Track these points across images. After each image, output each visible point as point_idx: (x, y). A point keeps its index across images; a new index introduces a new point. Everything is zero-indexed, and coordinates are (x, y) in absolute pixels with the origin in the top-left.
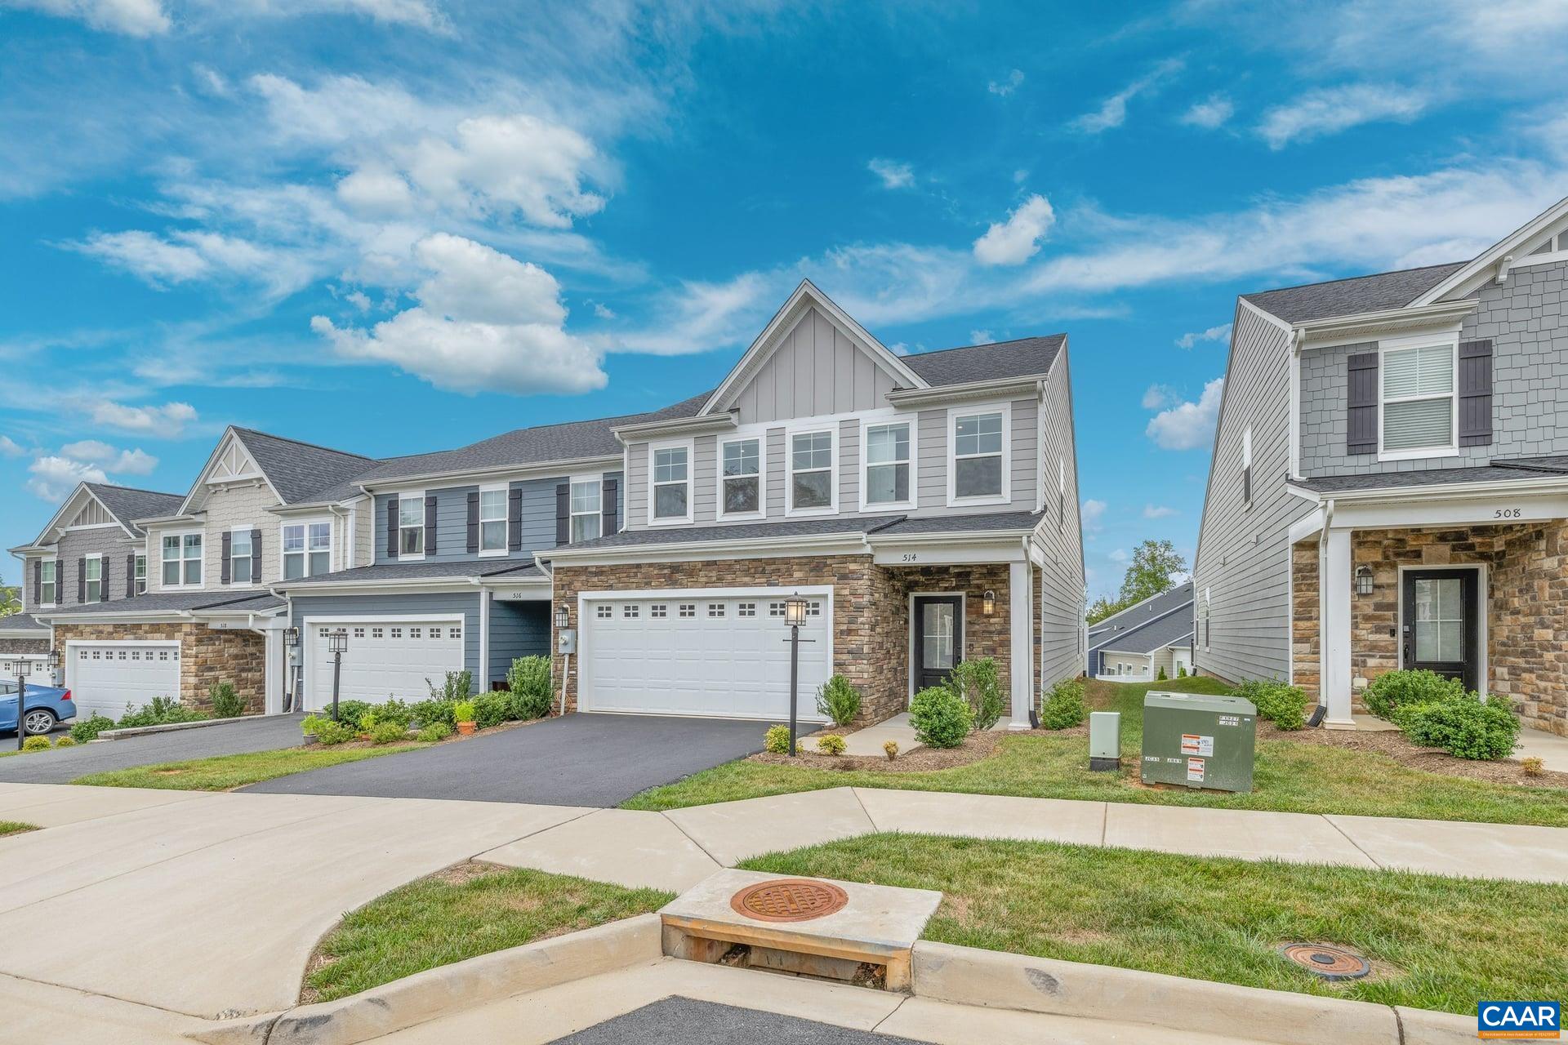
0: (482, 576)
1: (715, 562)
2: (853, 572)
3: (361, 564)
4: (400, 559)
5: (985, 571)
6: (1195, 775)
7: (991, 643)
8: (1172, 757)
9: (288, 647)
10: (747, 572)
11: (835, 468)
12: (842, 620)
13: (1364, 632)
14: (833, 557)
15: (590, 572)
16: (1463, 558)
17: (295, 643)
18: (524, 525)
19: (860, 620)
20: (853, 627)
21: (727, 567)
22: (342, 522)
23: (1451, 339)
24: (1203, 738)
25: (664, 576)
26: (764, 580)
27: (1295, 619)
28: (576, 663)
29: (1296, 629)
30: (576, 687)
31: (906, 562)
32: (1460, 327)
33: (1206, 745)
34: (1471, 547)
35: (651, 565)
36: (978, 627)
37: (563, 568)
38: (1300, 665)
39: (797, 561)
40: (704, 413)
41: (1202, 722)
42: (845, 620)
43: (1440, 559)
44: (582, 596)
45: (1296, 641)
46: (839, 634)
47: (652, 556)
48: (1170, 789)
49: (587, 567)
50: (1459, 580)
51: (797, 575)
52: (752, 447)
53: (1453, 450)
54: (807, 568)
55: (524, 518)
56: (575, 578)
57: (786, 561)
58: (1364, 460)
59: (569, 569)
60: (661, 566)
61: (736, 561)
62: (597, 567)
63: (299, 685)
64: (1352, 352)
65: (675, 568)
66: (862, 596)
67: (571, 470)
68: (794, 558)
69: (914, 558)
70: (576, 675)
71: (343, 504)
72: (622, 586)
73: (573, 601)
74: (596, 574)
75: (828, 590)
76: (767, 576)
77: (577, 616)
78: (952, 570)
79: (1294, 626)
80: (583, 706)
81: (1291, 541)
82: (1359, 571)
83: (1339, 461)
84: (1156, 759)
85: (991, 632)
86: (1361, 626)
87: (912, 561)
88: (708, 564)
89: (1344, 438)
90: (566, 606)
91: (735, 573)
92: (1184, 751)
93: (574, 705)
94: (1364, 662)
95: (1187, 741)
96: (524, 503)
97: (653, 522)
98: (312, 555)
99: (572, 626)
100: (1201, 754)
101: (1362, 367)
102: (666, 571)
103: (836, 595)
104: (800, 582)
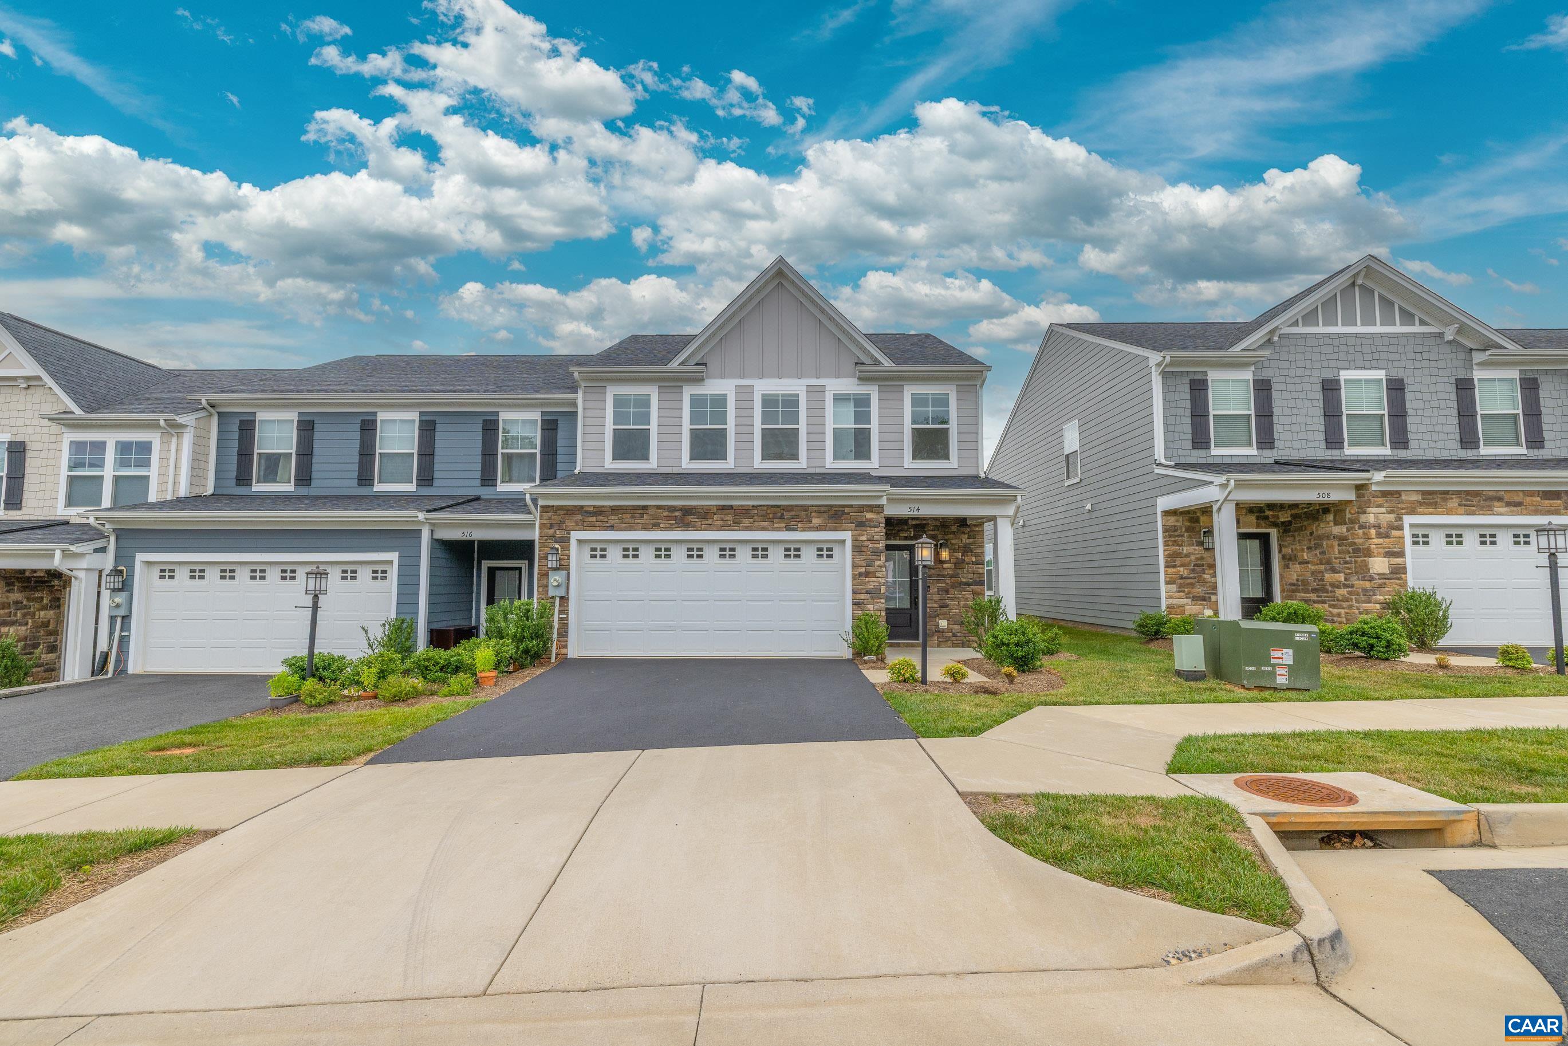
0: (428, 511)
1: (731, 507)
2: (870, 520)
3: (198, 491)
4: (254, 489)
5: (938, 524)
6: (1282, 680)
7: (944, 585)
8: (1265, 666)
9: (106, 594)
10: (765, 517)
11: (802, 426)
12: (861, 563)
13: (1208, 576)
14: (851, 506)
15: (587, 512)
16: (1263, 525)
17: (120, 587)
18: (437, 459)
19: (877, 563)
20: (871, 569)
21: (744, 512)
22: (174, 441)
23: (1248, 375)
24: (1285, 650)
25: (675, 518)
26: (782, 525)
27: (1166, 567)
28: (568, 606)
29: (1166, 573)
30: (566, 632)
31: (911, 513)
32: (1253, 368)
33: (1287, 656)
34: (1267, 518)
35: (659, 507)
36: (933, 571)
37: (553, 506)
38: (1171, 601)
39: (816, 508)
40: (675, 364)
41: (1284, 640)
42: (864, 563)
43: (1250, 526)
44: (575, 536)
45: (1167, 583)
46: (857, 577)
47: (656, 498)
48: (1261, 691)
49: (582, 507)
50: (1258, 541)
51: (816, 521)
52: (721, 401)
53: (1253, 451)
54: (826, 515)
55: (437, 451)
56: (567, 517)
57: (805, 508)
58: (1202, 453)
59: (560, 508)
60: (672, 509)
61: (753, 506)
62: (594, 506)
63: (124, 641)
64: (1192, 377)
65: (687, 511)
66: (878, 541)
67: (501, 405)
68: (813, 506)
69: (918, 510)
70: (567, 619)
71: (181, 419)
72: (625, 527)
73: (565, 541)
74: (594, 514)
75: (847, 536)
76: (786, 521)
77: (569, 557)
78: (910, 522)
79: (1166, 571)
80: (573, 651)
81: (1160, 509)
82: (1205, 533)
83: (1187, 453)
84: (1254, 668)
85: (943, 576)
86: (1207, 572)
87: (916, 513)
88: (723, 508)
89: (1190, 437)
90: (557, 546)
91: (752, 517)
92: (1273, 661)
93: (563, 651)
94: (1210, 598)
95: (1274, 653)
96: (438, 435)
97: (610, 464)
98: (117, 479)
99: (563, 567)
100: (1285, 663)
101: (1198, 388)
102: (677, 514)
103: (855, 540)
104: (820, 528)
